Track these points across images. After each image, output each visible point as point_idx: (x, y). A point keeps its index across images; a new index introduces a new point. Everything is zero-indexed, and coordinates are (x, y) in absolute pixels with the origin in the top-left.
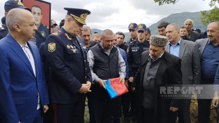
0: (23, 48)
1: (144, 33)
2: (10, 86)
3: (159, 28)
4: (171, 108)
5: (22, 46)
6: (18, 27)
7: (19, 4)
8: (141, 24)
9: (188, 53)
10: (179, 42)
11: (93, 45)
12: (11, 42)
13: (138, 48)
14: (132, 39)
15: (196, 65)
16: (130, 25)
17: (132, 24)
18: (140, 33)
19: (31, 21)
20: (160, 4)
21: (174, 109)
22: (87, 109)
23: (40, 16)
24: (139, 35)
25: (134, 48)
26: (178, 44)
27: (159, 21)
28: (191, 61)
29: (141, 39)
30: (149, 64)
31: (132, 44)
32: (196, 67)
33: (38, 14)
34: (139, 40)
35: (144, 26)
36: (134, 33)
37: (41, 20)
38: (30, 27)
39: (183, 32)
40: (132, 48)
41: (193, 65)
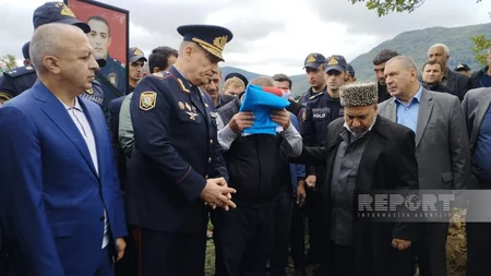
0: (70, 112)
1: (342, 75)
2: (42, 196)
3: (376, 63)
4: (394, 242)
5: (67, 107)
6: (54, 63)
7: (63, 13)
8: (335, 57)
9: (438, 120)
10: (417, 96)
11: (223, 103)
12: (44, 99)
13: (327, 109)
14: (314, 90)
15: (458, 147)
16: (307, 59)
17: (313, 55)
18: (332, 77)
19: (83, 49)
20: (381, 12)
21: (402, 244)
22: (210, 246)
23: (106, 40)
24: (329, 80)
25: (318, 110)
26: (415, 101)
27: (374, 49)
28: (444, 137)
29: (334, 90)
30: (344, 144)
31: (314, 101)
32: (458, 151)
33: (102, 35)
34: (329, 91)
35: (341, 61)
36: (316, 76)
37: (109, 49)
38: (80, 62)
39: (431, 73)
40: (314, 110)
41: (450, 147)
